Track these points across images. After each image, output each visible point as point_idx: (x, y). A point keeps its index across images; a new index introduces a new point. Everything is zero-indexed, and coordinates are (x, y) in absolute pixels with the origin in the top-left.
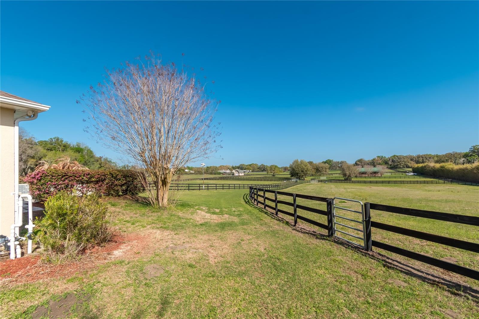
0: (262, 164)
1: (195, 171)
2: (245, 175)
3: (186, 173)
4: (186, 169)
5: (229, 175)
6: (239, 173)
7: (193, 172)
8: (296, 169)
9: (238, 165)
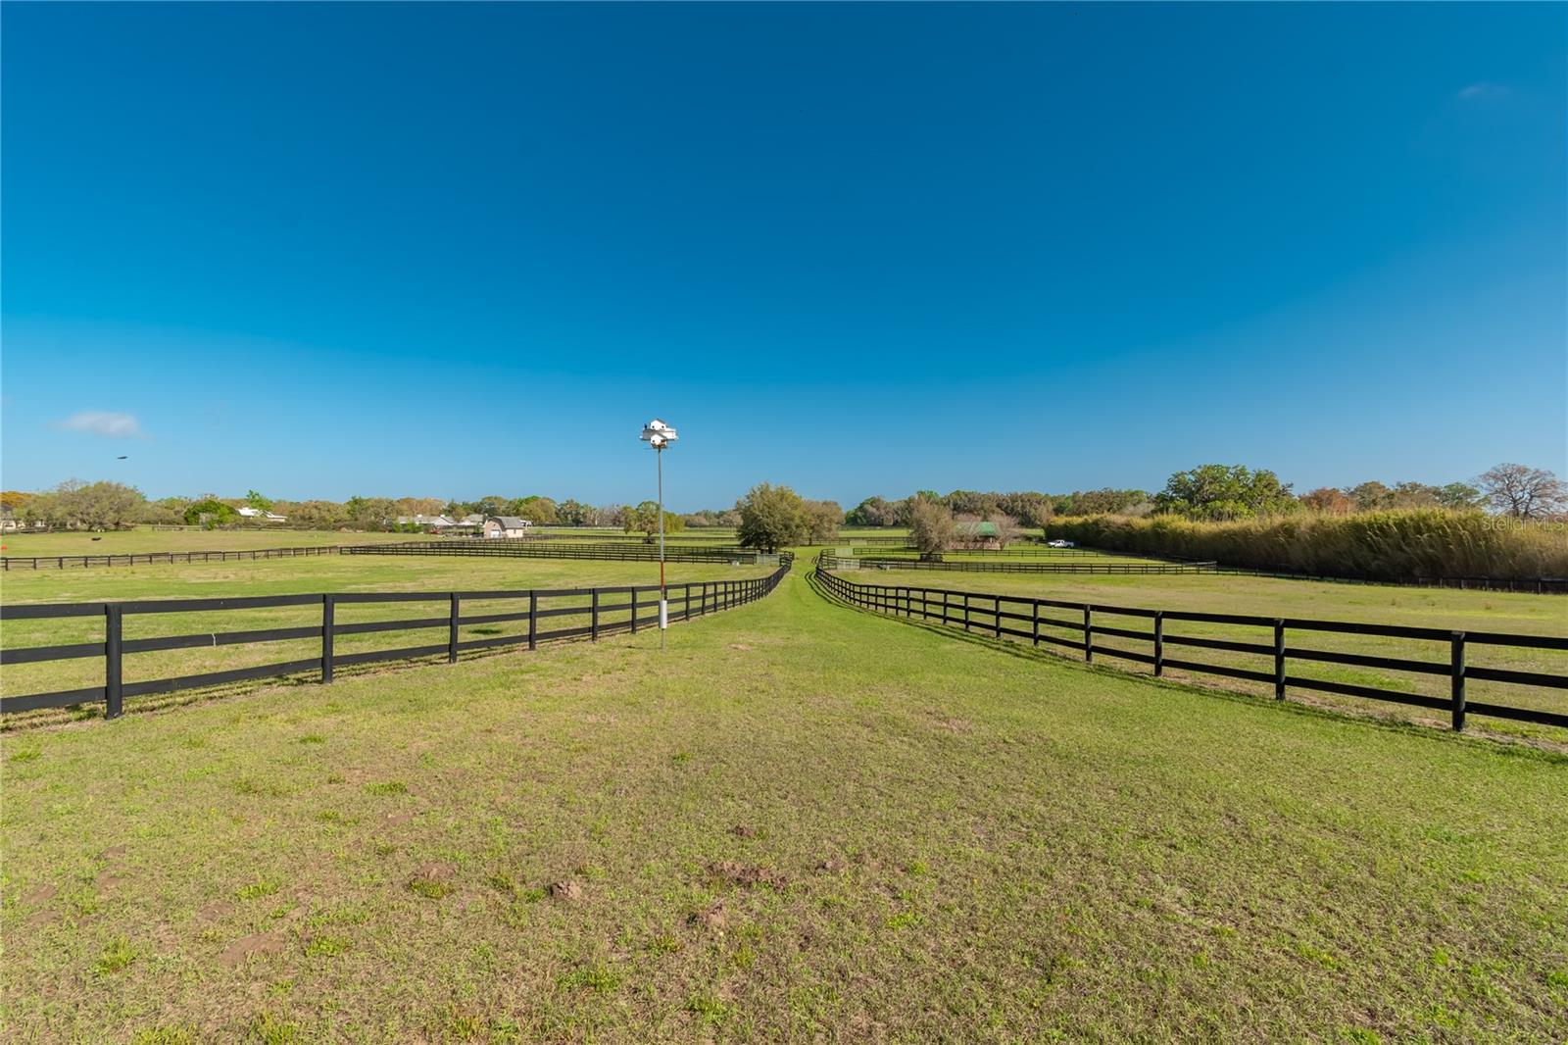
0: (570, 499)
1: (291, 514)
2: (526, 536)
3: (248, 524)
4: (241, 504)
5: (461, 534)
6: (504, 529)
7: (283, 521)
8: (765, 519)
9: (475, 499)
